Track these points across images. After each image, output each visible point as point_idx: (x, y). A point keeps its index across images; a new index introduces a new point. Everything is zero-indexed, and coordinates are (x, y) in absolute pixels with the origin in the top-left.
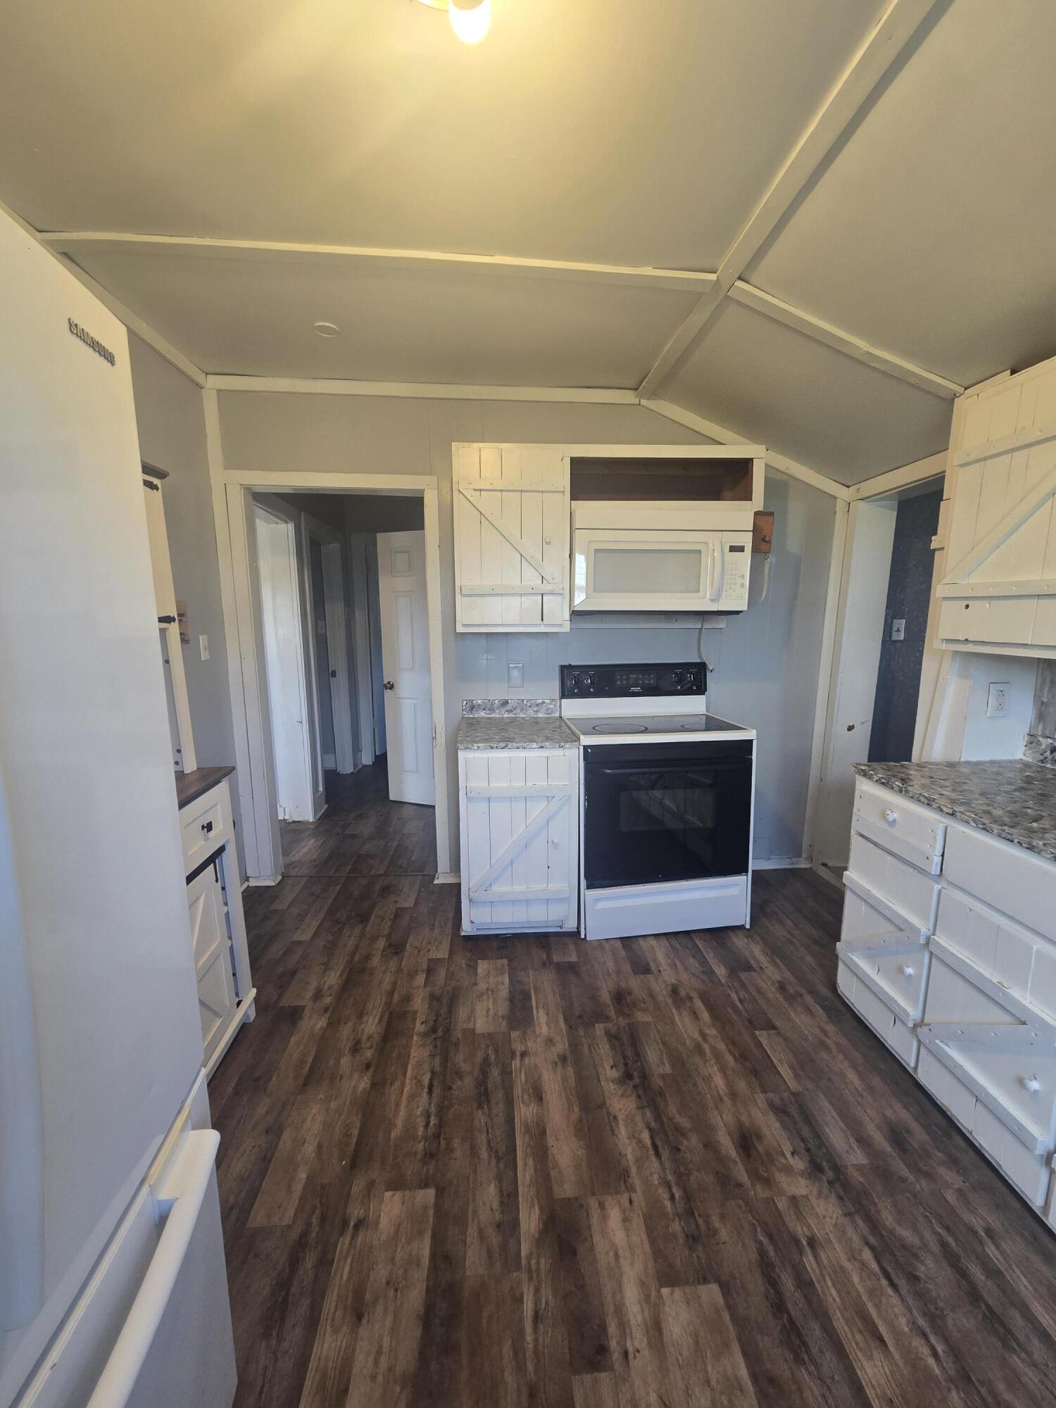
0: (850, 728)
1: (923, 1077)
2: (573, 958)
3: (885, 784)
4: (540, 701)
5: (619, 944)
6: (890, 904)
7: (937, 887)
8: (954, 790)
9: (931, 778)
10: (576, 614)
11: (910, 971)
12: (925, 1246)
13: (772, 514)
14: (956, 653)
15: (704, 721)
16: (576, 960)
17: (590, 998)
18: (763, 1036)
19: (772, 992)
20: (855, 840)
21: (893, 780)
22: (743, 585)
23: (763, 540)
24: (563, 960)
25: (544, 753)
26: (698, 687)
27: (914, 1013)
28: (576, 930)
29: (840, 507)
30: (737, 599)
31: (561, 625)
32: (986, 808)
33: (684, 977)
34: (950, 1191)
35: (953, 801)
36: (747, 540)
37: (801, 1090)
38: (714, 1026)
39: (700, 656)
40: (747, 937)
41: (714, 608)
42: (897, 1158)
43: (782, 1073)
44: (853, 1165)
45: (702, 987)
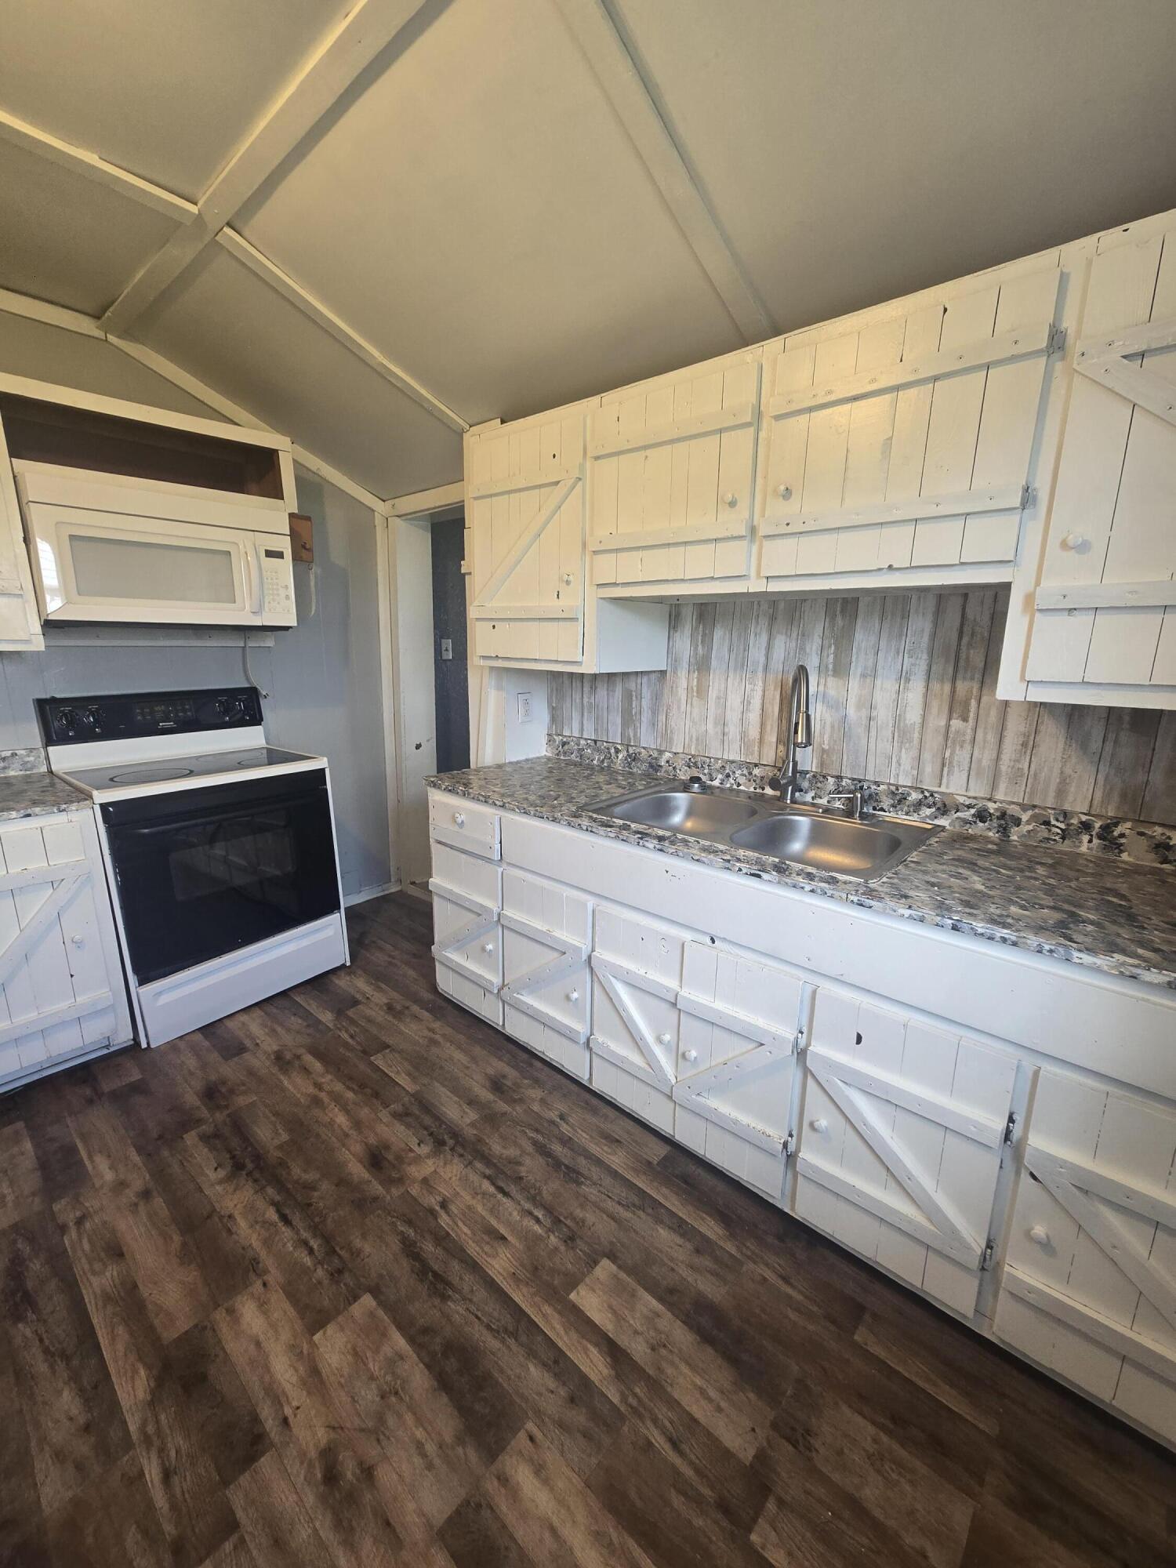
0: (418, 747)
1: (510, 1030)
2: (136, 1076)
3: (451, 791)
4: (8, 754)
5: (199, 1037)
6: (468, 896)
7: (500, 870)
8: (503, 787)
9: (486, 779)
10: (51, 626)
11: (490, 947)
12: (523, 1152)
13: (308, 519)
14: (492, 668)
15: (265, 755)
16: (140, 1077)
17: (170, 1111)
18: (378, 1060)
19: (380, 1016)
20: (435, 848)
21: (457, 785)
22: (287, 597)
23: (304, 547)
24: (119, 1085)
25: (33, 823)
26: (253, 718)
27: (496, 980)
28: (132, 1042)
29: (378, 521)
30: (284, 613)
31: (27, 642)
32: (525, 796)
33: (288, 1039)
34: (536, 1103)
35: (503, 795)
36: (285, 545)
37: (419, 1088)
38: (327, 1072)
39: (248, 679)
40: (349, 974)
41: (257, 622)
42: (499, 1101)
43: (400, 1083)
44: (468, 1125)
45: (309, 1040)
